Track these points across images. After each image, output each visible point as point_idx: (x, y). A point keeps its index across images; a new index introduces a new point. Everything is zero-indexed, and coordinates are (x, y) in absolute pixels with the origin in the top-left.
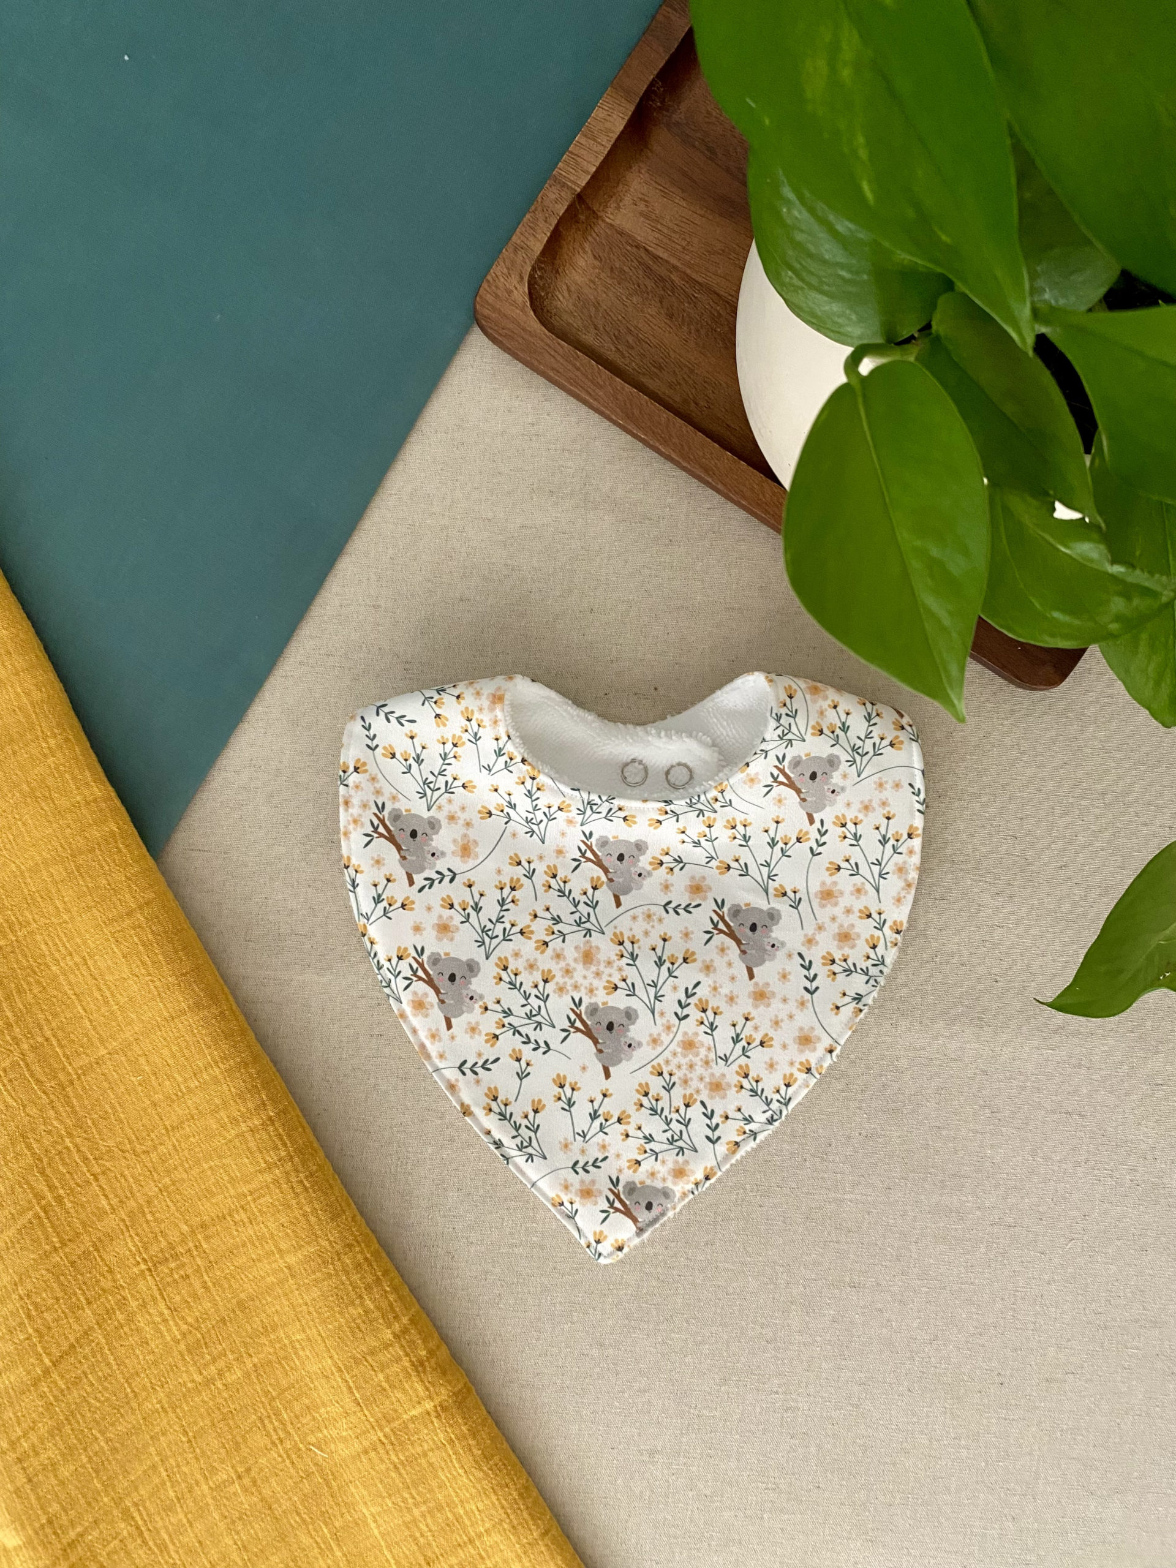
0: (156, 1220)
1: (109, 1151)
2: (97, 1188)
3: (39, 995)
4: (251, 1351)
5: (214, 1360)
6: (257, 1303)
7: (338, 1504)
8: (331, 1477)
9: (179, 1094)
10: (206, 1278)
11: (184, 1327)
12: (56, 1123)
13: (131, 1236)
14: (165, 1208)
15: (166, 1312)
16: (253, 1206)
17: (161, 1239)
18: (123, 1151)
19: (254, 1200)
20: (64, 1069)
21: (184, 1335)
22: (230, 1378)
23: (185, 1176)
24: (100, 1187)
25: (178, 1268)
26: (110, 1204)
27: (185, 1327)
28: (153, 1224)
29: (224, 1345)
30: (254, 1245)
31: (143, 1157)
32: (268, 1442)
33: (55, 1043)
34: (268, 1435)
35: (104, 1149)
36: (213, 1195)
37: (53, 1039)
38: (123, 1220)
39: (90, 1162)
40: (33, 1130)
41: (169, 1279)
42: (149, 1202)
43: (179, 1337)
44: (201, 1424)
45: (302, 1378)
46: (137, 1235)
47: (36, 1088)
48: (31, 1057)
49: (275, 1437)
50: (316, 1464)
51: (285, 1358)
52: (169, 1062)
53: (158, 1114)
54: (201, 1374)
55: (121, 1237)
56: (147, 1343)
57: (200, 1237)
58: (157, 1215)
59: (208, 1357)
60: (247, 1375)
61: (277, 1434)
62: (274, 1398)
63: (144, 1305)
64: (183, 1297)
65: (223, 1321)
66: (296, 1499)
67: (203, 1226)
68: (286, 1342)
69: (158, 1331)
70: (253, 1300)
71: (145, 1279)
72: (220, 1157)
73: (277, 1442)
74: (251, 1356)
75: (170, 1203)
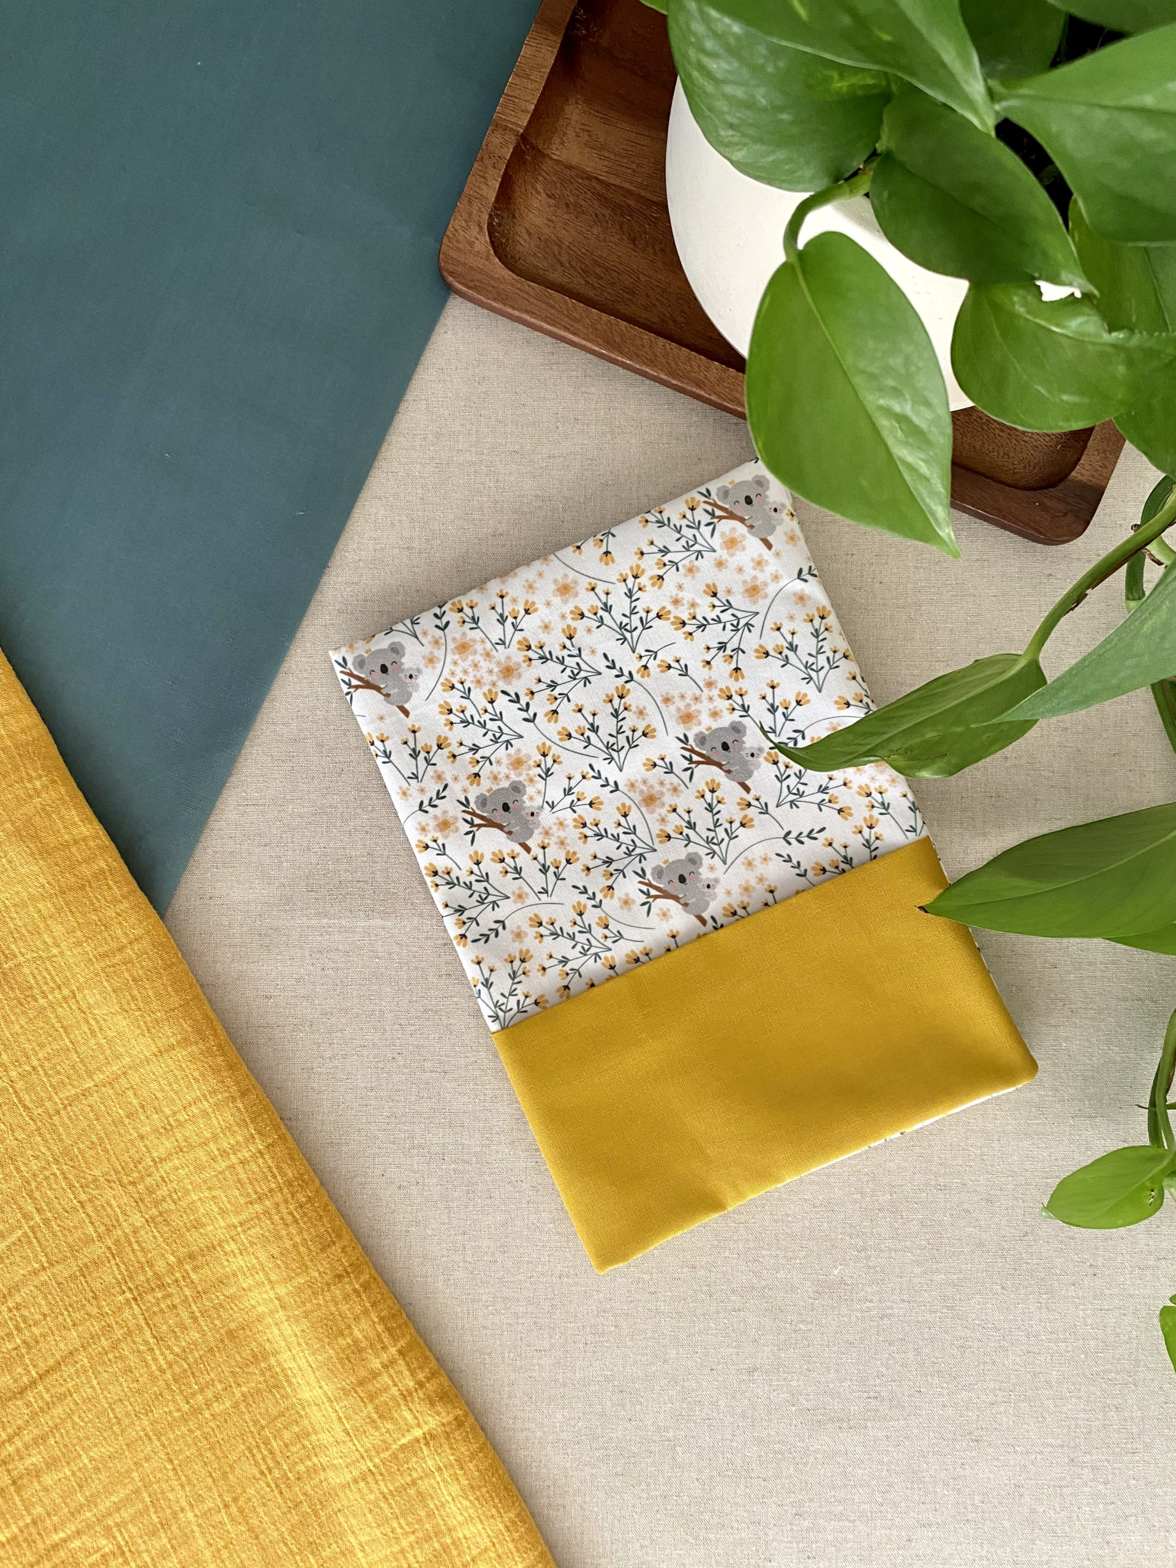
0: (143, 1250)
1: (95, 1180)
2: (83, 1215)
3: (26, 1026)
4: (240, 1380)
5: (202, 1390)
6: (248, 1332)
7: (325, 1535)
8: (319, 1507)
9: (168, 1127)
10: (194, 1308)
11: (170, 1357)
12: (43, 1149)
13: (117, 1264)
14: (151, 1238)
15: (152, 1341)
16: (242, 1236)
17: (147, 1269)
18: (109, 1181)
19: (244, 1232)
20: (50, 1099)
21: (170, 1366)
22: (217, 1408)
23: (173, 1207)
24: (88, 1214)
25: (164, 1298)
26: (96, 1232)
27: (172, 1356)
28: (139, 1254)
29: (212, 1375)
30: (244, 1274)
31: (130, 1188)
32: (255, 1471)
33: (41, 1072)
34: (257, 1464)
35: (90, 1178)
36: (203, 1225)
37: (40, 1069)
38: (109, 1248)
39: (77, 1189)
40: (22, 1154)
41: (156, 1309)
42: (135, 1232)
43: (165, 1366)
44: (188, 1453)
45: (293, 1404)
46: (124, 1263)
47: (24, 1114)
48: (20, 1085)
49: (264, 1467)
50: (305, 1494)
51: (276, 1386)
52: (158, 1095)
53: (145, 1146)
54: (188, 1403)
55: (108, 1265)
56: (131, 1372)
57: (188, 1267)
58: (144, 1245)
59: (196, 1387)
60: (236, 1405)
61: (266, 1463)
62: (263, 1428)
63: (130, 1333)
64: (170, 1326)
65: (211, 1350)
66: (284, 1530)
67: (191, 1257)
68: (278, 1370)
69: (145, 1361)
70: (244, 1329)
71: (131, 1308)
72: (209, 1189)
73: (266, 1472)
74: (239, 1385)
75: (157, 1234)
